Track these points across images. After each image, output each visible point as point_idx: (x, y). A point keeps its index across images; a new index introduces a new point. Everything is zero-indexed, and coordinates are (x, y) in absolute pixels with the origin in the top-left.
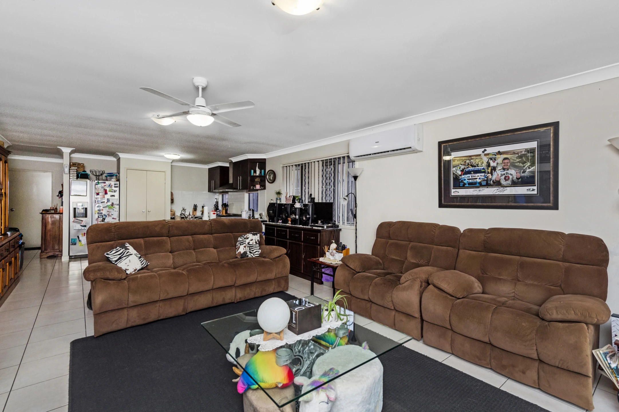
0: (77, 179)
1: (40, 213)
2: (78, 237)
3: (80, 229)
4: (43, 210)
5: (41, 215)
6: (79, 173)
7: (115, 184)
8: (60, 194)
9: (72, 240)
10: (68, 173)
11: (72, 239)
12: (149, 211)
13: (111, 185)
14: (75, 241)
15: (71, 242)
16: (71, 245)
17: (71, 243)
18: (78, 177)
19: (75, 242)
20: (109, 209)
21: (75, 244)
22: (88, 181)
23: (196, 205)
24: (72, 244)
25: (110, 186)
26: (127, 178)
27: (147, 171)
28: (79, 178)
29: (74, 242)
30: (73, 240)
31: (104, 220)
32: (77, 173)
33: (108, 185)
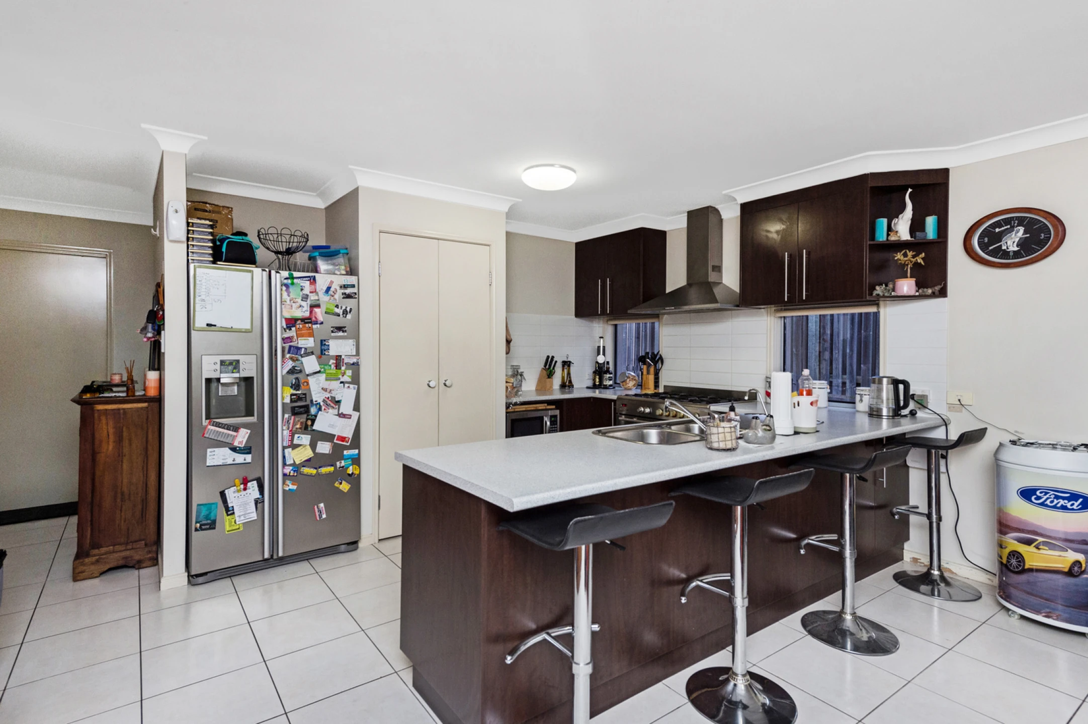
0: (214, 262)
1: (74, 401)
2: (223, 494)
3: (230, 461)
4: (87, 389)
5: (79, 407)
6: (222, 241)
7: (345, 287)
8: (153, 323)
9: (198, 512)
10: (185, 239)
11: (199, 505)
12: (447, 383)
13: (332, 289)
14: (210, 513)
15: (197, 517)
16: (196, 530)
17: (196, 522)
18: (217, 257)
19: (212, 517)
20: (327, 379)
21: (212, 525)
22: (257, 271)
23: (553, 357)
24: (201, 525)
25: (331, 292)
26: (379, 262)
27: (438, 239)
28: (221, 261)
29: (207, 517)
30: (204, 512)
31: (312, 425)
32: (213, 241)
33: (325, 289)
